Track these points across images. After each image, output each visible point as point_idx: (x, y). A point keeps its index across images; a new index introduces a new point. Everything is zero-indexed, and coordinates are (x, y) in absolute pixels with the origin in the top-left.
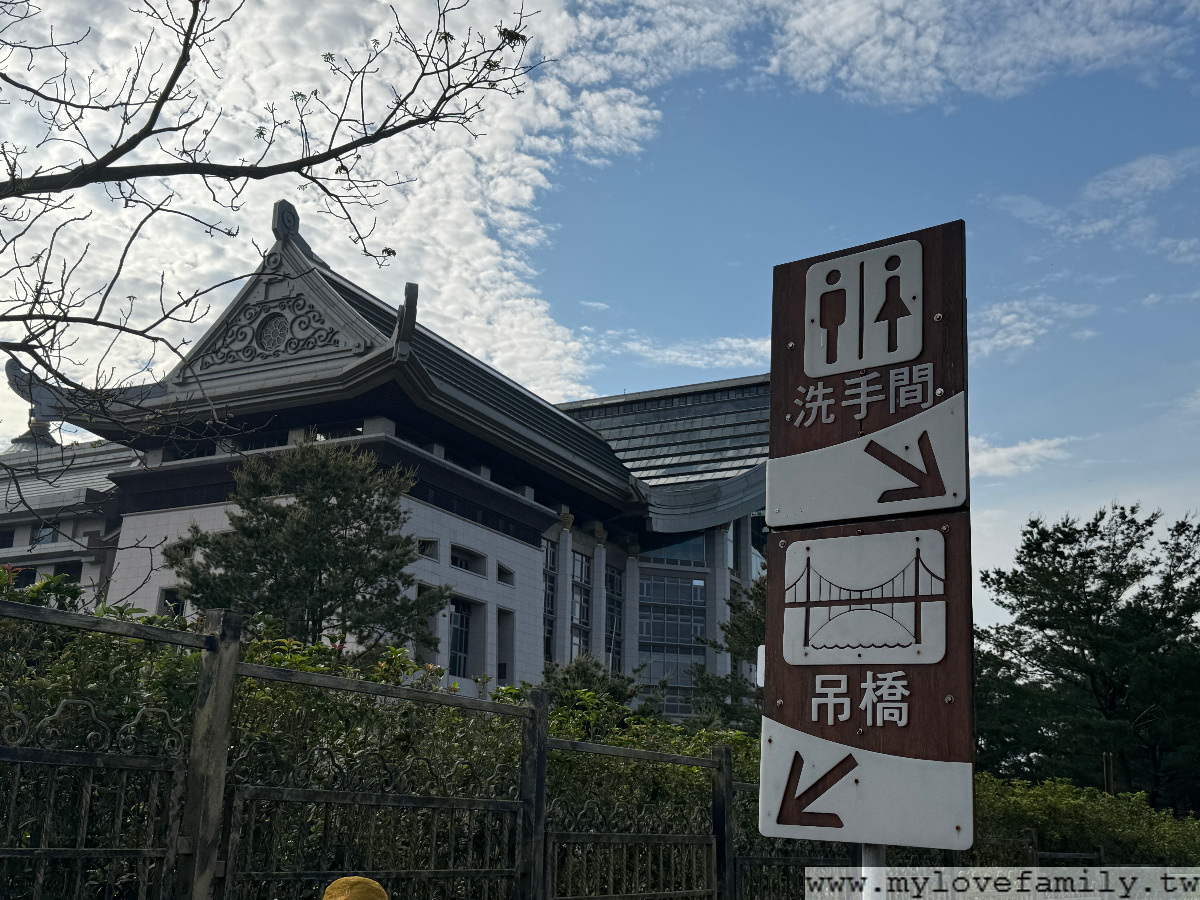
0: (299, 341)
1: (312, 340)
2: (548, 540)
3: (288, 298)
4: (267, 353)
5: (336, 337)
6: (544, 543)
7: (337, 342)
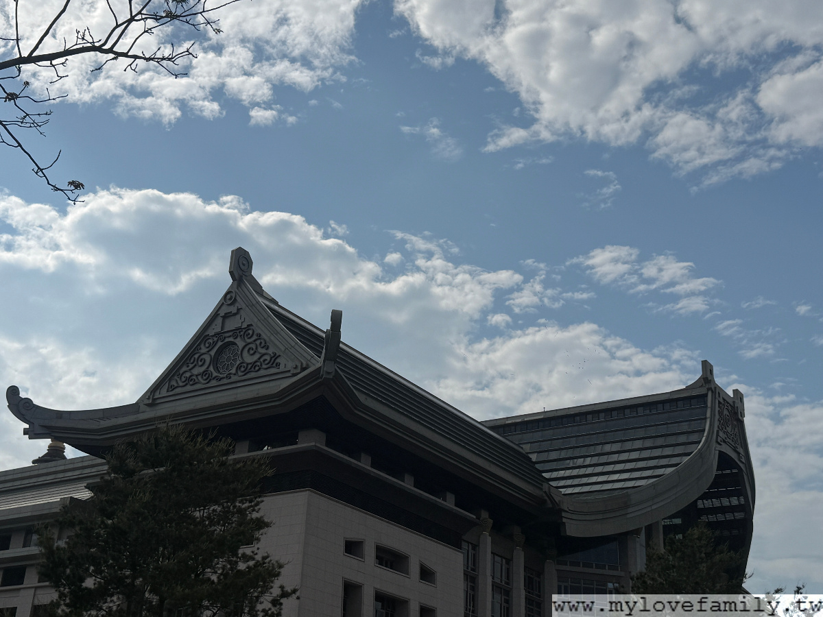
0: (248, 364)
1: (259, 364)
2: (468, 542)
3: (239, 329)
4: (222, 376)
5: (278, 361)
6: (464, 545)
7: (278, 365)
